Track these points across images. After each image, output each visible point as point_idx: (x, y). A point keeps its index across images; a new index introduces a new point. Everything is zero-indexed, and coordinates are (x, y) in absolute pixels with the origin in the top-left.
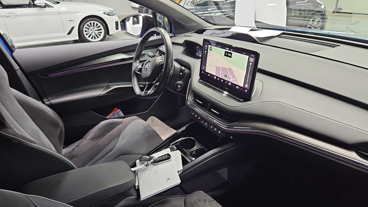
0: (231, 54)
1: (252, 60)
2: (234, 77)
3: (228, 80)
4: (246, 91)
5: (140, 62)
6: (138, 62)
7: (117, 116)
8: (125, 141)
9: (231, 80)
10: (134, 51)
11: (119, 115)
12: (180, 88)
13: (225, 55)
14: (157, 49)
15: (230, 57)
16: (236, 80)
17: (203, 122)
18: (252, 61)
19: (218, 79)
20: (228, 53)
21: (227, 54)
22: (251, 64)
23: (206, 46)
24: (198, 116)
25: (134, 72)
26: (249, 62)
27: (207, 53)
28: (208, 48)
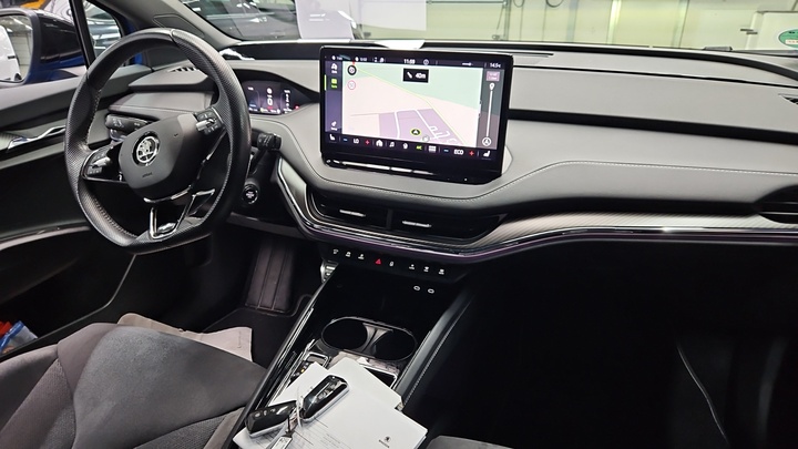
0: (426, 72)
1: (495, 76)
2: (443, 127)
3: (426, 140)
4: (487, 155)
5: (93, 147)
6: (85, 148)
7: (12, 346)
8: (106, 407)
9: (435, 137)
10: (62, 114)
11: (21, 340)
12: (253, 198)
13: (406, 79)
14: (106, 111)
15: (426, 80)
16: (453, 135)
17: (379, 262)
18: (494, 79)
19: (392, 144)
20: (414, 72)
21: (409, 76)
22: (492, 86)
23: (334, 66)
24: (356, 252)
25: (82, 180)
26: (485, 83)
27: (340, 84)
28: (340, 71)
